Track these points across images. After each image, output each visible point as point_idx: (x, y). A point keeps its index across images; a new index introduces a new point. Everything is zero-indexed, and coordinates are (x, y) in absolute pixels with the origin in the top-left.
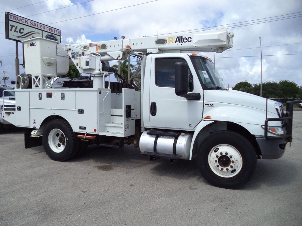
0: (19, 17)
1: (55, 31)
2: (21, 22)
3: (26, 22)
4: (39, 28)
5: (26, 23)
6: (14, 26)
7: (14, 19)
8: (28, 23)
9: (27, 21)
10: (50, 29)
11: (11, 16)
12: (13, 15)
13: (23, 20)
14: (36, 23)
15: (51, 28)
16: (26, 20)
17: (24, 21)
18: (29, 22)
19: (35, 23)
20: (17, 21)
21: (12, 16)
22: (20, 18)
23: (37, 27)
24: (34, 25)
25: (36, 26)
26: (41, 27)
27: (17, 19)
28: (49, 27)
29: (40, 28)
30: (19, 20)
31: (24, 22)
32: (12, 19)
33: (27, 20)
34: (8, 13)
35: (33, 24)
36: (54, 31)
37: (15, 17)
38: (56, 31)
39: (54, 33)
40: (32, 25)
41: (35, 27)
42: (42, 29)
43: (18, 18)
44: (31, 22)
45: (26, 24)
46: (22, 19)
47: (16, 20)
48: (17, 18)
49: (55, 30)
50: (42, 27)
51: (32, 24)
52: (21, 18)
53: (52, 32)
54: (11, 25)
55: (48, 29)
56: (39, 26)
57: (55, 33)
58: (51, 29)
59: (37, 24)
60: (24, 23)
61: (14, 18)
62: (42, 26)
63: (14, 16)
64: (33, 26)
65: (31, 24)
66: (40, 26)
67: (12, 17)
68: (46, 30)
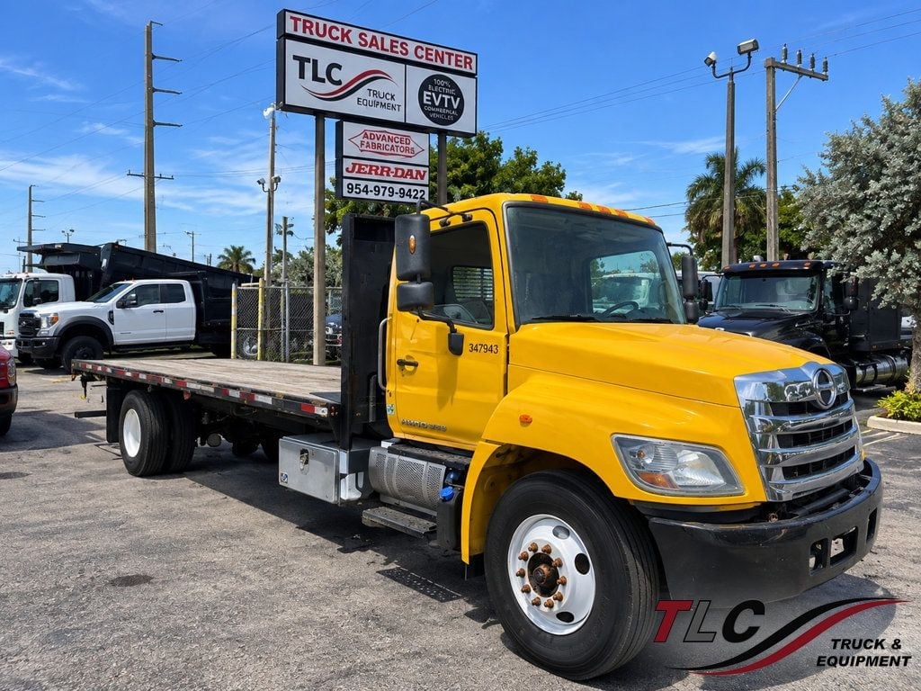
0: (321, 23)
1: (453, 58)
2: (327, 39)
3: (345, 35)
4: (389, 54)
5: (343, 40)
6: (308, 60)
7: (304, 32)
8: (350, 42)
9: (349, 31)
10: (427, 54)
11: (296, 20)
12: (303, 17)
13: (334, 31)
14: (379, 36)
15: (435, 48)
16: (343, 30)
17: (339, 34)
18: (354, 34)
19: (374, 37)
20: (315, 37)
21: (300, 20)
22: (325, 25)
23: (380, 52)
24: (370, 47)
25: (376, 45)
26: (395, 49)
27: (314, 29)
28: (424, 46)
29: (392, 51)
30: (321, 32)
31: (337, 38)
32: (300, 33)
33: (346, 29)
34: (285, 10)
35: (369, 39)
36: (446, 57)
37: (308, 24)
38: (457, 56)
39: (446, 65)
40: (365, 45)
41: (374, 49)
42: (400, 56)
43: (317, 24)
44: (361, 35)
45: (346, 43)
46: (332, 28)
47: (311, 33)
48: (315, 25)
49: (450, 55)
50: (399, 49)
51: (363, 43)
52: (329, 25)
53: (439, 64)
54: (295, 58)
55: (420, 53)
56: (387, 45)
57: (453, 66)
58: (433, 53)
59: (382, 39)
60: (339, 42)
61: (305, 27)
62: (399, 45)
63: (305, 21)
64: (367, 48)
65: (360, 43)
66: (392, 46)
67: (300, 24)
68: (412, 56)
